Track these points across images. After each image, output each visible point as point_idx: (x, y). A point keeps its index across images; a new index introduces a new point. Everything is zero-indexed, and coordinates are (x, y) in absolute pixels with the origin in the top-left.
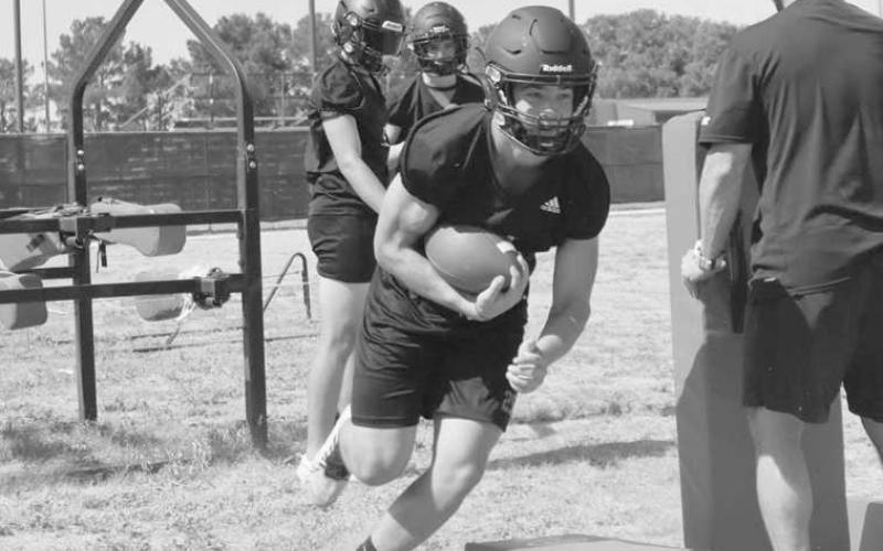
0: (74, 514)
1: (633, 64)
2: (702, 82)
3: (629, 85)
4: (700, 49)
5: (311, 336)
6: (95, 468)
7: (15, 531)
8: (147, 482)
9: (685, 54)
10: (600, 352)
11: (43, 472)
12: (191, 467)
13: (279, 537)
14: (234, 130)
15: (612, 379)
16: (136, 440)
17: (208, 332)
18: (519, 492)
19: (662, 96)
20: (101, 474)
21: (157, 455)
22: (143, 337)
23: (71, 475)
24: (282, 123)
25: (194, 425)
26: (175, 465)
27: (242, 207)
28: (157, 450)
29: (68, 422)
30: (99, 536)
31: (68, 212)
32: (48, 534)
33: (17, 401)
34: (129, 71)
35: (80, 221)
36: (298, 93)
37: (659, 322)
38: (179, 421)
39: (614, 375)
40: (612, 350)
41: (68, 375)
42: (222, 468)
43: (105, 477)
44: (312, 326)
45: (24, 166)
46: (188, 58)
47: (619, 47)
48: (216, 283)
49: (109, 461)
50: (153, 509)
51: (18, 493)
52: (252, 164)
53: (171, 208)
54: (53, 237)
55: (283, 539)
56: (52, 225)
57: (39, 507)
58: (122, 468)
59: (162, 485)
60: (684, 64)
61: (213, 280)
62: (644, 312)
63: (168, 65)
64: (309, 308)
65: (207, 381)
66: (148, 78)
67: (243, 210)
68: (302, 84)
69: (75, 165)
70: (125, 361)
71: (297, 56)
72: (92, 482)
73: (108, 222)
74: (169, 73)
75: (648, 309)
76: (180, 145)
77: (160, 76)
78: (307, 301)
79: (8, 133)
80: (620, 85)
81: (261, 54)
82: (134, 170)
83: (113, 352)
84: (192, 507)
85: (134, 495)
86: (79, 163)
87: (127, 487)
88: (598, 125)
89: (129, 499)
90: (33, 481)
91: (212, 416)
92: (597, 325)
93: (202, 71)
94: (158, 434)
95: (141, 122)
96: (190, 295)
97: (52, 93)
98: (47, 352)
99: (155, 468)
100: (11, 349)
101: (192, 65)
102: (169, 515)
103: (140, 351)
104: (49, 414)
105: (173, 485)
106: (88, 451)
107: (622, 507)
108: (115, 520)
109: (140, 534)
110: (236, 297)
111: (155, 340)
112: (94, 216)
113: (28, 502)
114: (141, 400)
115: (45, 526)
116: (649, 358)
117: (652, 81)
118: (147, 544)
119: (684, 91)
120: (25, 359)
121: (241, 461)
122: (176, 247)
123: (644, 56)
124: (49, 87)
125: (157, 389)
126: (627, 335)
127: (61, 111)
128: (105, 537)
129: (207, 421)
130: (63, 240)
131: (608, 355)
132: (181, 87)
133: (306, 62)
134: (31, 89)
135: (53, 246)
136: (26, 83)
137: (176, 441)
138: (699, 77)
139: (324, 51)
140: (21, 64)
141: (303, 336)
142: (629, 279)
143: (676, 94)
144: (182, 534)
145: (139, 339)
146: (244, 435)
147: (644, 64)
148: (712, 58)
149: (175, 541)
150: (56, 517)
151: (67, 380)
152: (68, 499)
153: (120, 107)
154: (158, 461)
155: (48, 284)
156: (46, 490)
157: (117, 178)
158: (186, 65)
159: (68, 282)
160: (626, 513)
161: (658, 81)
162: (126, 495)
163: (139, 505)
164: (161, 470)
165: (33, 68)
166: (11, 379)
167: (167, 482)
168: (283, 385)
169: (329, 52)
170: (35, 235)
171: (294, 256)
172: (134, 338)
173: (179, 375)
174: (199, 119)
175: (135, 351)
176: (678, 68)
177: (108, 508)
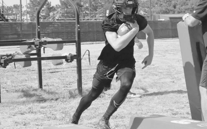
0: (38, 110)
1: (164, 6)
2: (180, 10)
3: (163, 11)
4: (180, 2)
5: (91, 69)
6: (43, 99)
7: (25, 114)
8: (55, 103)
9: (176, 4)
10: (158, 73)
11: (31, 100)
12: (65, 99)
13: (86, 115)
14: (75, 21)
15: (161, 79)
16: (52, 93)
17: (67, 68)
18: (141, 105)
19: (171, 13)
20: (44, 101)
21: (57, 96)
22: (51, 69)
23: (37, 101)
24: (82, 20)
25: (65, 90)
26: (61, 99)
27: (77, 39)
28: (57, 95)
29: (36, 89)
30: (45, 115)
31: (36, 40)
32: (32, 114)
33: (24, 84)
34: (46, 7)
35: (40, 42)
36: (85, 12)
37: (171, 66)
38: (61, 89)
39: (162, 78)
40: (161, 73)
41: (35, 78)
42: (72, 99)
43: (45, 101)
44: (91, 67)
45: (22, 29)
46: (60, 4)
47: (161, 2)
48: (71, 57)
49: (46, 98)
50: (56, 109)
51: (25, 105)
52: (79, 29)
53: (60, 40)
54: (33, 46)
55: (87, 116)
56: (33, 43)
57: (30, 108)
58: (49, 99)
59: (58, 103)
60: (176, 6)
61: (70, 56)
62: (168, 64)
63: (55, 6)
64: (90, 63)
65: (67, 79)
66: (50, 9)
67: (77, 40)
68: (86, 10)
69: (38, 30)
70: (48, 75)
71: (85, 4)
72: (42, 102)
73: (46, 43)
74: (55, 8)
75: (169, 63)
76: (58, 24)
77: (53, 9)
78: (89, 61)
79: (18, 22)
80: (161, 11)
81: (77, 3)
82: (48, 30)
83: (45, 73)
84: (66, 108)
85: (52, 106)
86: (38, 29)
87: (50, 104)
88: (156, 20)
89: (51, 106)
90: (29, 102)
91: (69, 87)
92: (157, 67)
93: (63, 7)
94: (57, 92)
95: (49, 19)
96: (65, 59)
97: (28, 13)
98: (30, 73)
99: (57, 99)
100: (21, 72)
101: (61, 6)
102: (60, 110)
103: (51, 72)
104: (31, 87)
105: (61, 103)
106: (41, 95)
107: (165, 109)
108: (48, 111)
109: (54, 114)
110: (75, 60)
111: (54, 70)
112: (43, 41)
113: (28, 107)
114: (52, 84)
115: (32, 112)
116: (170, 74)
117: (168, 10)
118: (56, 117)
119: (176, 12)
120: (25, 74)
121: (76, 98)
122: (61, 48)
123: (167, 4)
124: (27, 11)
125: (56, 81)
126: (164, 69)
127: (30, 17)
128: (46, 115)
129: (68, 89)
130: (35, 47)
131: (160, 74)
132: (58, 11)
133: (87, 5)
134: (23, 12)
135: (33, 48)
136: (22, 10)
137: (61, 93)
138: (179, 9)
139: (92, 3)
140: (21, 5)
141: (89, 69)
142: (164, 56)
143: (174, 13)
144: (64, 114)
145: (51, 70)
146: (77, 92)
147: (167, 6)
148: (182, 5)
149: (62, 116)
150: (34, 110)
151: (35, 79)
152: (37, 106)
153: (44, 16)
154: (57, 98)
155: (32, 57)
156: (32, 104)
157: (44, 32)
158: (59, 6)
159: (36, 56)
160: (166, 110)
161: (170, 10)
162: (50, 106)
163: (53, 108)
164: (58, 100)
165: (23, 7)
166: (22, 79)
167: (59, 102)
168: (85, 80)
169: (93, 3)
170: (29, 46)
171: (87, 51)
172: (49, 69)
173: (61, 78)
174: (62, 19)
175: (50, 72)
176: (175, 7)
177: (46, 108)
